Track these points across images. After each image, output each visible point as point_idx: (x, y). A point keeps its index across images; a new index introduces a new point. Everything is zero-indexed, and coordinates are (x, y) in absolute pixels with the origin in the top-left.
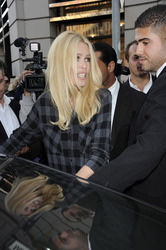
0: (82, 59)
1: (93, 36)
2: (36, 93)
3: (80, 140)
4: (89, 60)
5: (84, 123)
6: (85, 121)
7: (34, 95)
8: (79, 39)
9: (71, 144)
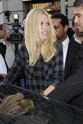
0: (44, 24)
1: (49, 10)
2: (15, 44)
3: (45, 71)
4: (49, 24)
5: (47, 61)
6: (48, 60)
7: (14, 45)
8: (41, 13)
9: (39, 73)
